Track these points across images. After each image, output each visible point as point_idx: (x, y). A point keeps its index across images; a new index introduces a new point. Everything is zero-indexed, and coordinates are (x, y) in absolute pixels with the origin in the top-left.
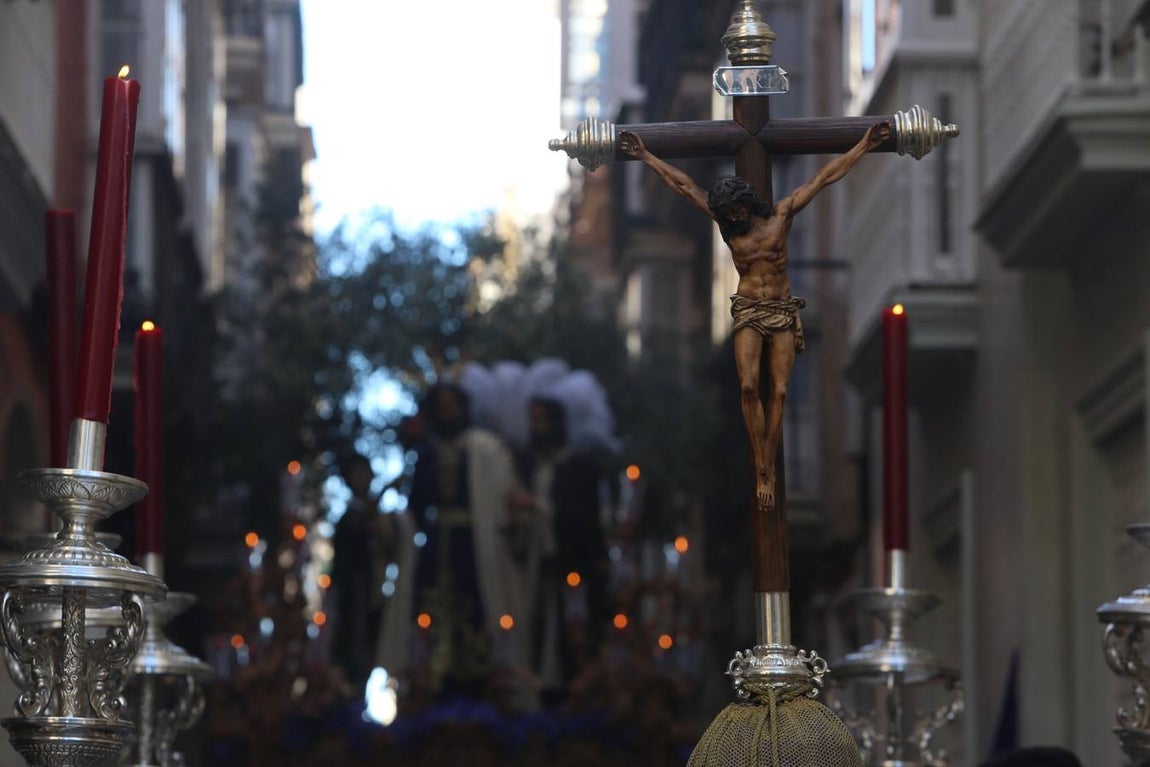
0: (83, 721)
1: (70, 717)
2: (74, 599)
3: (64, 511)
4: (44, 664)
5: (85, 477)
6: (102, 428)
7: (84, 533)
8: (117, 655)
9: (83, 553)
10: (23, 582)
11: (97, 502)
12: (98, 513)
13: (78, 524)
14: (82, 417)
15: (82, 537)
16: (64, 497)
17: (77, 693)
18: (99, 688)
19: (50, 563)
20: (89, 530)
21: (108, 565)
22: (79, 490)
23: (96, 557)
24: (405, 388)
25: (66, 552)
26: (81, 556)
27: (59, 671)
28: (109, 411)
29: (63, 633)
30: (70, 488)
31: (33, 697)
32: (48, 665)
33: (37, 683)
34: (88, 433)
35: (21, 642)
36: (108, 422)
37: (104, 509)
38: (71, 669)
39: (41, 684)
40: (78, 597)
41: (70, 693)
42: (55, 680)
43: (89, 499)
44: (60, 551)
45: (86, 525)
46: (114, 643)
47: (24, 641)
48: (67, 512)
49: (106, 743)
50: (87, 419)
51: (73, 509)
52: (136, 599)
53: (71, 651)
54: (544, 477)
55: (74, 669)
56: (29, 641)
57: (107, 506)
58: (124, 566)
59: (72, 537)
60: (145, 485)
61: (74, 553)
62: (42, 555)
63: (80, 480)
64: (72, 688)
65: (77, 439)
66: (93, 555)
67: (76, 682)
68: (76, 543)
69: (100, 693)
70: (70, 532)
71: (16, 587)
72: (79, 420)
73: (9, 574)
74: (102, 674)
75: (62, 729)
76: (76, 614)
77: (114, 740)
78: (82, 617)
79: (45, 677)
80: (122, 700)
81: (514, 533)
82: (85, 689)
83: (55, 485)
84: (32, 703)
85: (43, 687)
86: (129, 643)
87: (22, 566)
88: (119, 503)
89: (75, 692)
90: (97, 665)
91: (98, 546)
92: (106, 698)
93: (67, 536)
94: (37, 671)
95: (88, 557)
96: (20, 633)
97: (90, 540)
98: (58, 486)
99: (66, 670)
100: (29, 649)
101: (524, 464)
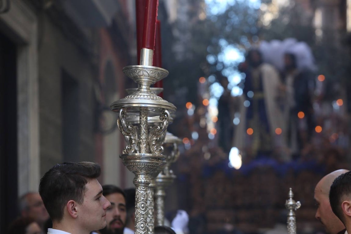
0: (148, 155)
1: (144, 153)
2: (144, 112)
3: (139, 81)
4: (134, 135)
5: (147, 68)
6: (152, 51)
7: (147, 89)
8: (160, 132)
9: (147, 96)
10: (126, 105)
11: (151, 78)
12: (151, 82)
13: (144, 85)
14: (145, 47)
15: (146, 90)
16: (140, 76)
17: (146, 146)
18: (154, 143)
19: (136, 99)
20: (148, 88)
21: (156, 99)
22: (145, 73)
23: (152, 97)
24: (241, 51)
25: (141, 95)
26: (146, 97)
27: (139, 138)
28: (154, 45)
29: (140, 124)
30: (142, 73)
31: (131, 147)
32: (136, 136)
33: (132, 142)
34: (147, 53)
35: (126, 127)
36: (154, 49)
37: (153, 80)
38: (143, 137)
39: (133, 142)
40: (145, 111)
41: (143, 146)
42: (138, 141)
43: (149, 76)
44: (139, 95)
45: (147, 86)
46: (159, 127)
47: (128, 127)
48: (140, 82)
49: (157, 163)
50: (147, 48)
51: (143, 80)
52: (166, 111)
53: (143, 130)
54: (290, 80)
55: (144, 137)
56: (129, 127)
57: (154, 79)
58: (162, 100)
59: (142, 90)
60: (167, 71)
61: (144, 96)
62: (133, 96)
63: (145, 69)
64: (144, 144)
65: (143, 55)
66: (151, 96)
67: (145, 142)
68: (144, 92)
69: (154, 145)
70: (141, 88)
71: (124, 108)
72: (144, 49)
73: (122, 103)
74: (155, 138)
75: (141, 157)
76: (144, 117)
77: (160, 162)
78: (146, 119)
79: (135, 140)
80: (162, 148)
81: (280, 100)
82: (148, 144)
83: (137, 71)
84: (131, 149)
85: (134, 143)
86: (164, 127)
87: (126, 100)
88: (159, 78)
89: (145, 145)
90: (153, 135)
91: (152, 93)
92: (156, 147)
93: (140, 90)
94: (132, 137)
95: (149, 97)
96: (126, 124)
97: (149, 91)
98: (138, 72)
99: (141, 137)
100: (129, 130)
101: (282, 76)
